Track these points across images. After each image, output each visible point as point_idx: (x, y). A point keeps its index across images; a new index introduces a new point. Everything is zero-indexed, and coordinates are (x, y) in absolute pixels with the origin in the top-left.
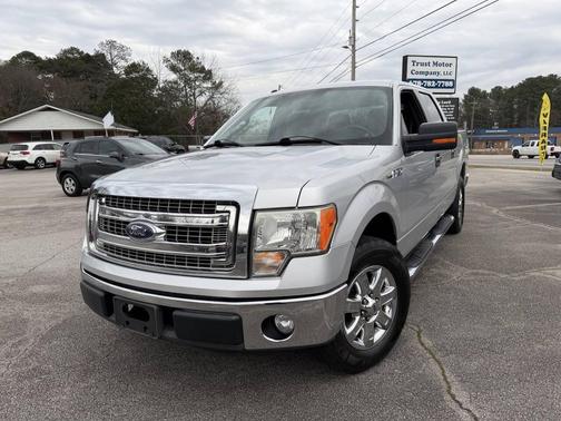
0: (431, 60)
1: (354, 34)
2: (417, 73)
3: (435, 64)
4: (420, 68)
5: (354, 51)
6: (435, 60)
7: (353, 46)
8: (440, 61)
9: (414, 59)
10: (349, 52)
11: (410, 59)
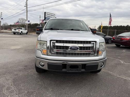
0: (50, 14)
1: (27, 4)
2: (48, 16)
3: (51, 15)
4: (48, 15)
5: (27, 8)
6: (51, 14)
7: (27, 7)
8: (52, 15)
9: (47, 13)
10: (26, 8)
11: (46, 13)
